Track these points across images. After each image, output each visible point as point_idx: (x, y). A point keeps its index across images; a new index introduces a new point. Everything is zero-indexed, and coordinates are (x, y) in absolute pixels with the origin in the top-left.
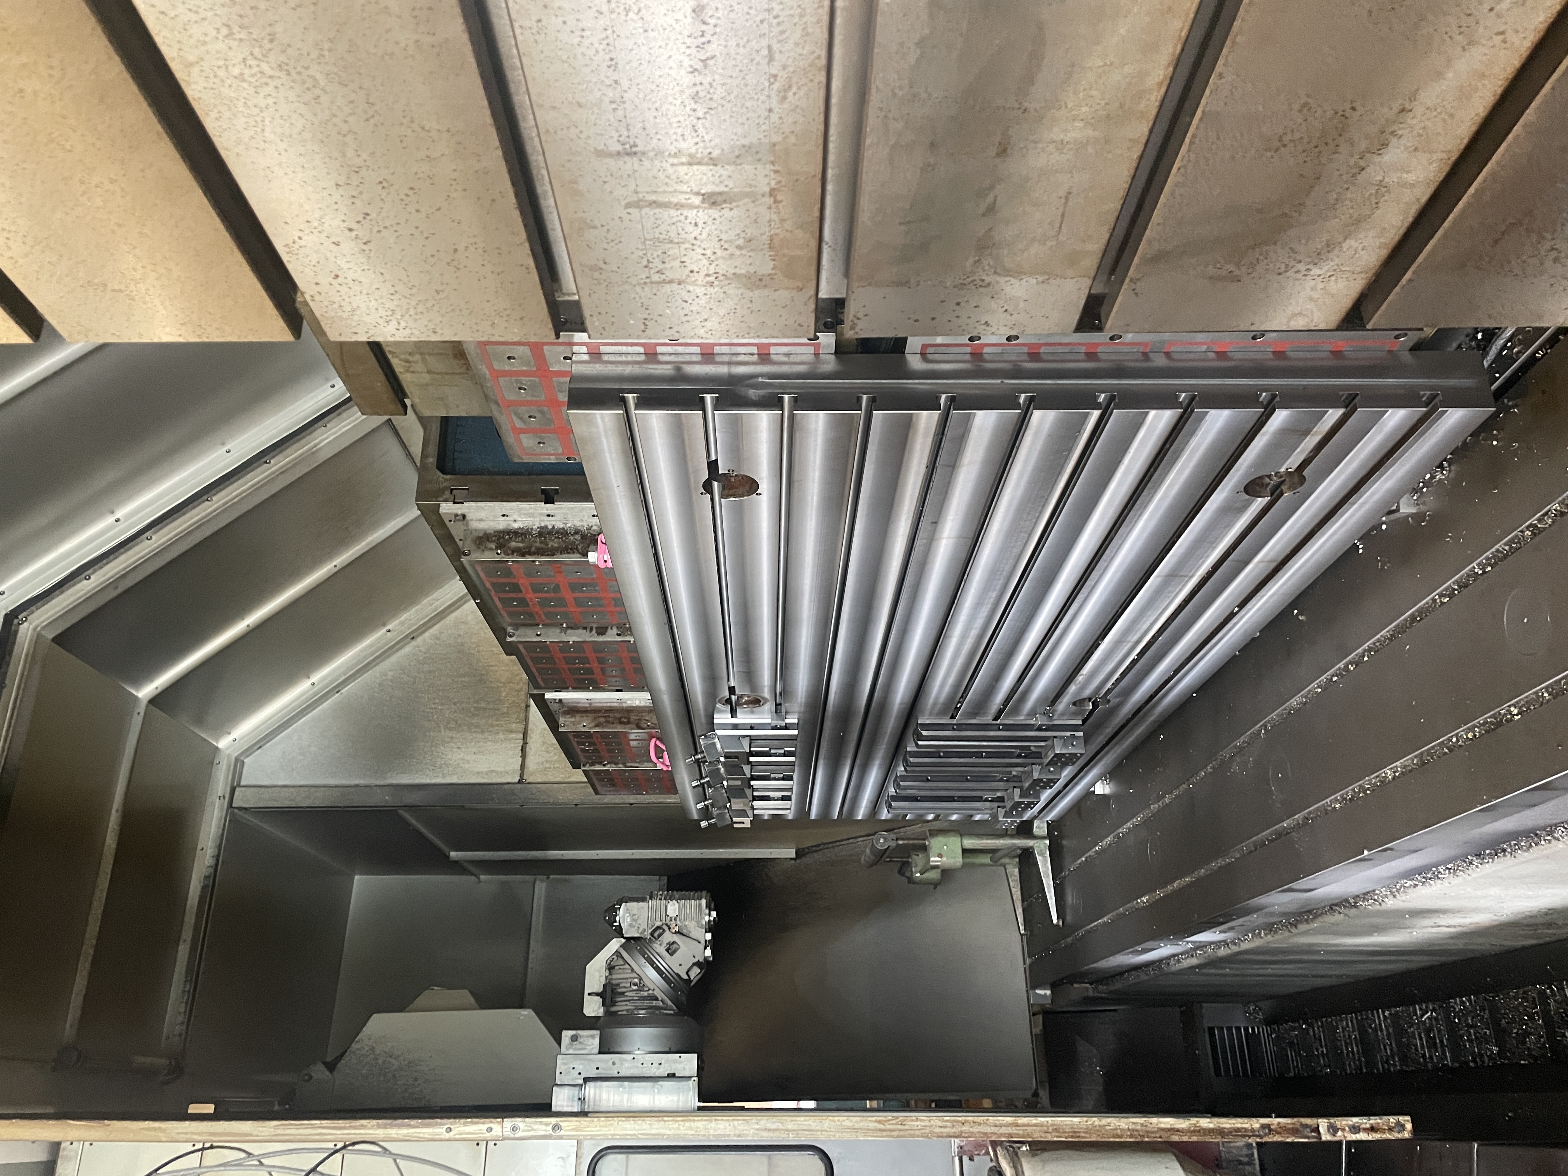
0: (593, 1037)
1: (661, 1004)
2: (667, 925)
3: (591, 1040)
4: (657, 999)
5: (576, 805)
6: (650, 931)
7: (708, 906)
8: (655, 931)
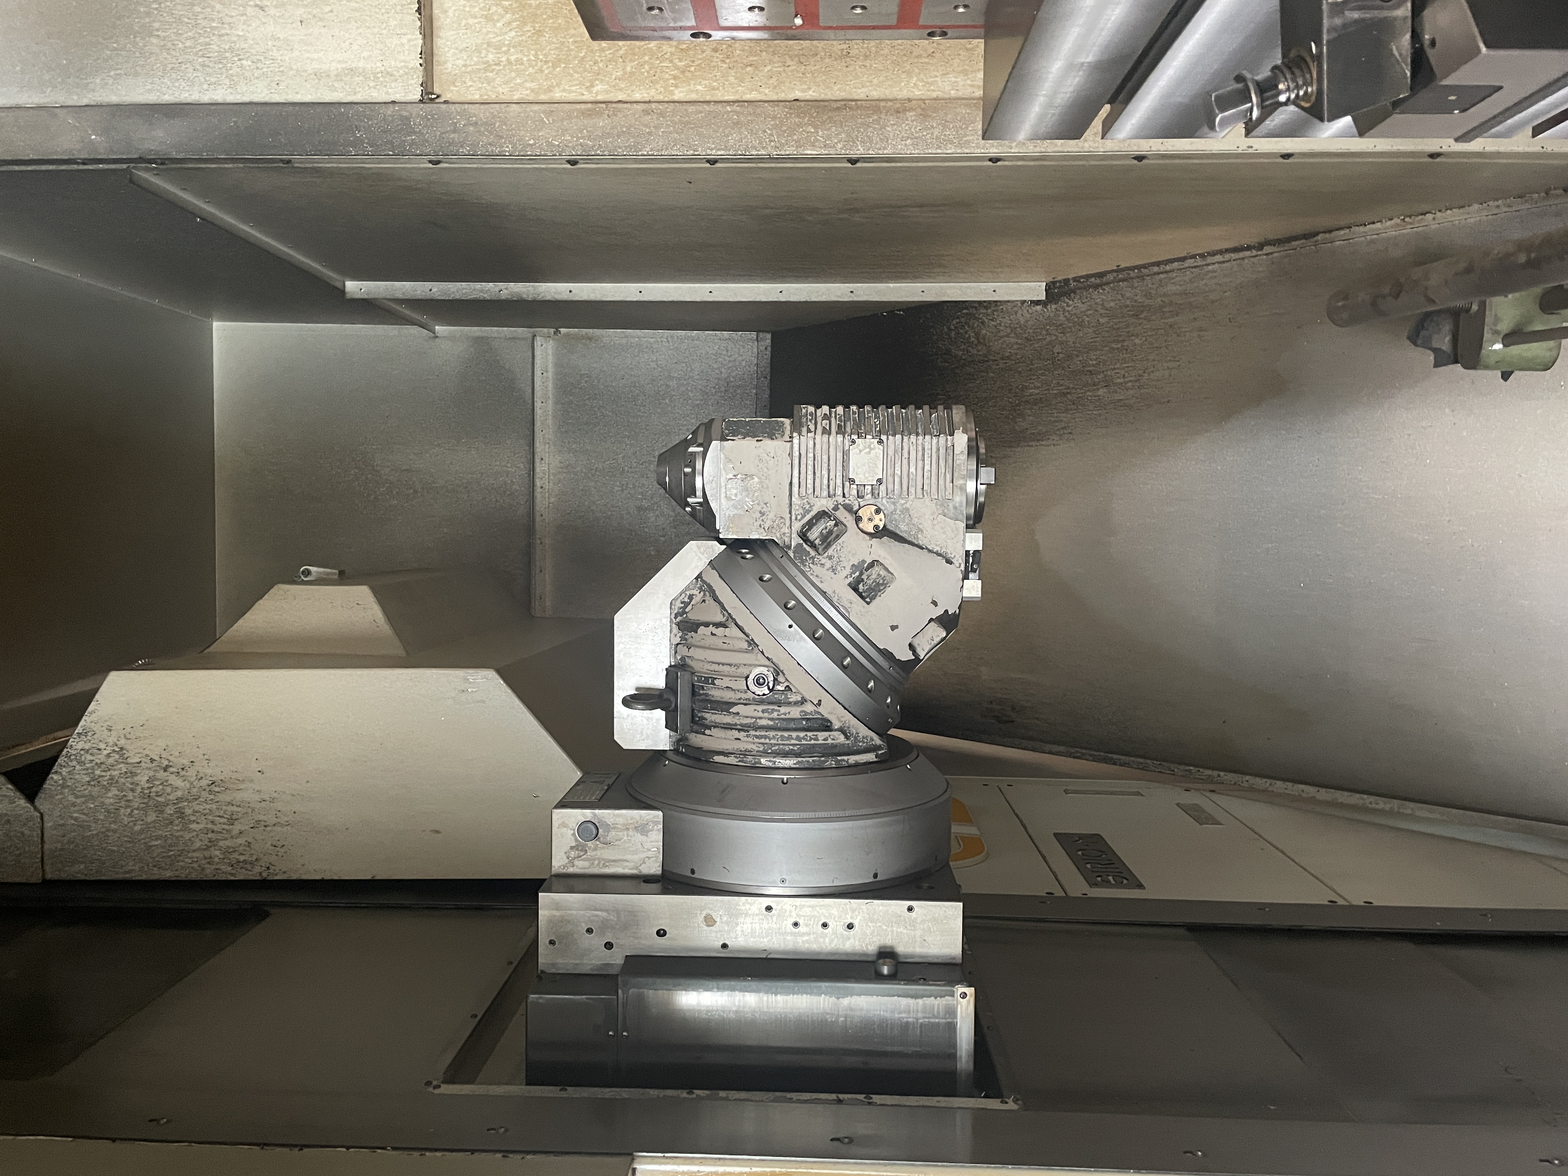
0: (642, 829)
1: (841, 739)
2: (848, 508)
3: (639, 837)
4: (826, 726)
5: (573, 163)
6: (797, 526)
7: (972, 450)
8: (810, 524)
